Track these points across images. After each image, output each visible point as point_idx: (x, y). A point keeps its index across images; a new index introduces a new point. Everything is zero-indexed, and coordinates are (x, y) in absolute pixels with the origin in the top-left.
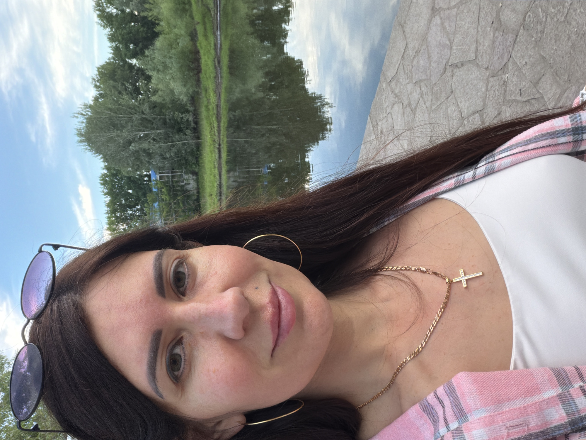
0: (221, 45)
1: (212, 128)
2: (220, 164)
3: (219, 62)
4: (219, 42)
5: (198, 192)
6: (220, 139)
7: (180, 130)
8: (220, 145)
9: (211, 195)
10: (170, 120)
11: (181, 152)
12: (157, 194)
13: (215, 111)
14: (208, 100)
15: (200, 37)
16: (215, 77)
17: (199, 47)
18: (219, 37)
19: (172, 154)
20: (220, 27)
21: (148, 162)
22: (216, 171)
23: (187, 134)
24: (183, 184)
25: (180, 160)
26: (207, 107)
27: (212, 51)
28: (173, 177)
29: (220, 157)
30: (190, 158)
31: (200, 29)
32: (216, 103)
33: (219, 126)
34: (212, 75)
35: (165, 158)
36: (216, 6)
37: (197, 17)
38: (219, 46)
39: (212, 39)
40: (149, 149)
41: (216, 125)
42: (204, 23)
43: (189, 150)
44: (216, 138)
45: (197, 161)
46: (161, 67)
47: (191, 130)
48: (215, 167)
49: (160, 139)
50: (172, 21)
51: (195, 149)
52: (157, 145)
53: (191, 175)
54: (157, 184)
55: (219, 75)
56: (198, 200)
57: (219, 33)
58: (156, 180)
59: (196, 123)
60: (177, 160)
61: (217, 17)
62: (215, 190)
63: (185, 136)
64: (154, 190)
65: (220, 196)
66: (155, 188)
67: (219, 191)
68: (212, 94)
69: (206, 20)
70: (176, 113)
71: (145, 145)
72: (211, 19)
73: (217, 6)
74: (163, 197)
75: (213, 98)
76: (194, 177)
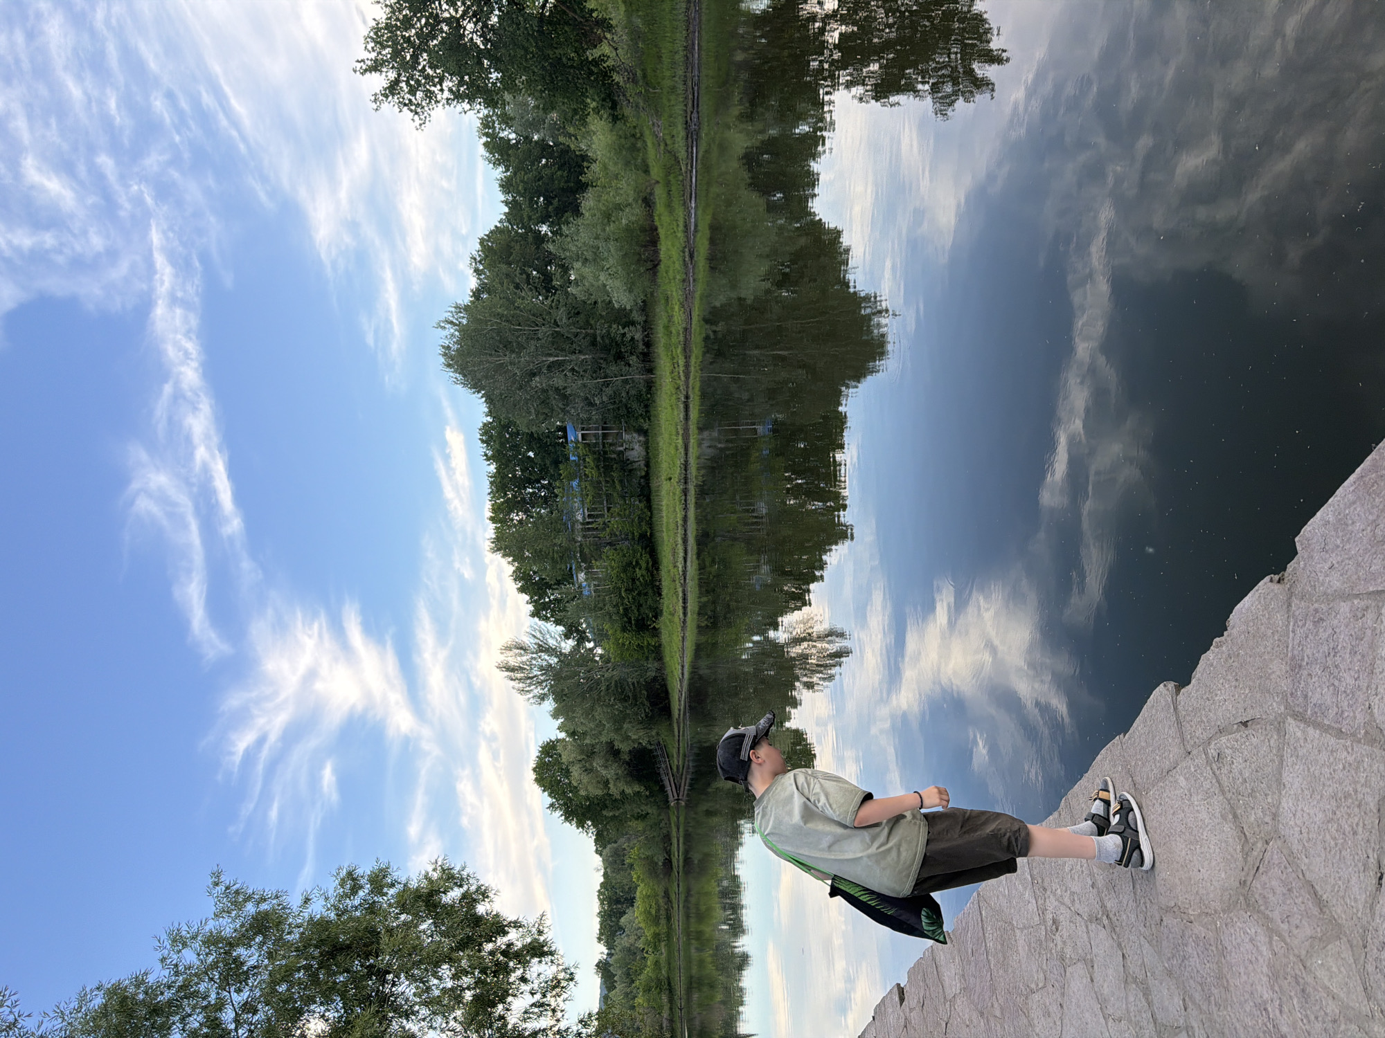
0: (696, 226)
1: (676, 366)
2: (686, 429)
3: (691, 256)
4: (693, 220)
5: (647, 465)
6: (687, 387)
7: (619, 357)
8: (687, 397)
9: (670, 479)
10: (602, 337)
11: (620, 394)
12: (578, 465)
13: (682, 338)
14: (670, 318)
15: (660, 208)
16: (684, 281)
17: (657, 223)
18: (693, 211)
19: (605, 399)
20: (696, 194)
21: (563, 410)
22: (680, 441)
23: (631, 362)
24: (621, 449)
25: (618, 409)
26: (667, 327)
27: (680, 234)
28: (605, 436)
29: (687, 418)
30: (635, 405)
31: (659, 193)
32: (684, 325)
33: (687, 366)
34: (678, 277)
35: (591, 404)
36: (690, 157)
37: (656, 172)
38: (693, 228)
39: (680, 212)
40: (565, 388)
41: (681, 362)
42: (668, 184)
43: (633, 392)
44: (681, 383)
45: (647, 412)
46: (589, 255)
47: (638, 357)
48: (678, 433)
49: (585, 371)
50: (611, 167)
51: (644, 390)
52: (580, 382)
53: (635, 435)
54: (577, 448)
55: (691, 279)
56: (647, 477)
57: (693, 205)
58: (577, 442)
59: (648, 344)
60: (613, 409)
61: (691, 177)
62: (677, 473)
63: (627, 368)
64: (572, 458)
65: (686, 483)
66: (574, 455)
67: (683, 476)
68: (677, 308)
69: (671, 178)
70: (615, 326)
71: (558, 381)
72: (681, 178)
73: (692, 157)
74: (587, 471)
75: (678, 316)
76: (642, 438)
